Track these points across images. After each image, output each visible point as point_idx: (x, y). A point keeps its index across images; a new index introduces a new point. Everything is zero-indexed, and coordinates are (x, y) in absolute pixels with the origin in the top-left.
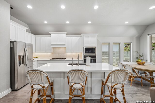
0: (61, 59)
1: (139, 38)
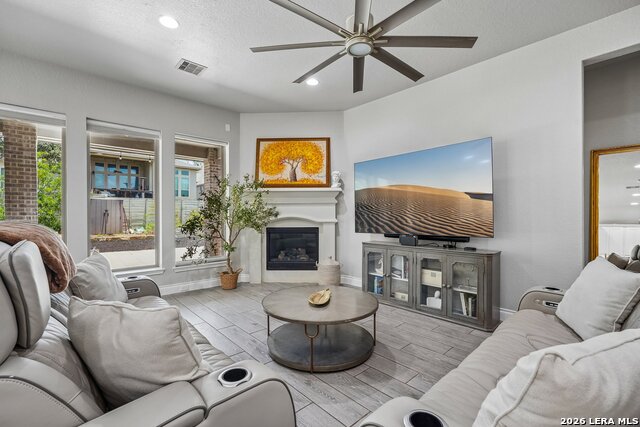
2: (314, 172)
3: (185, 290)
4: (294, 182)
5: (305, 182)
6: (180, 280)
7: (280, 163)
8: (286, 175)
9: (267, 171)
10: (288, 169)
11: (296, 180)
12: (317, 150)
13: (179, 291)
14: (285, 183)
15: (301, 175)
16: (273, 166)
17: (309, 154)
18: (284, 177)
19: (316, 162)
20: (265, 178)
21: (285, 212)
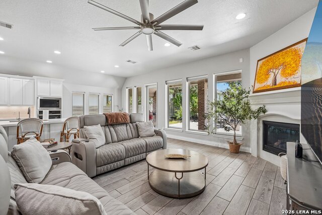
1: (120, 90)
2: (291, 75)
3: (217, 146)
4: (275, 87)
5: (283, 85)
6: (215, 141)
7: (267, 74)
8: (270, 82)
9: (260, 82)
10: (272, 76)
11: (276, 84)
12: (296, 53)
13: (214, 145)
14: (269, 88)
16: (263, 77)
17: (288, 59)
18: (269, 84)
19: (294, 65)
20: (258, 86)
21: (271, 110)
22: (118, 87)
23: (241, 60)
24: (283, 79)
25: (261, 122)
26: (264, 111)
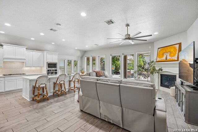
0: (10, 75)
1: (82, 58)
2: (173, 56)
4: (167, 60)
5: (170, 60)
7: (163, 55)
8: (164, 58)
9: (159, 58)
10: (165, 56)
12: (175, 48)
14: (164, 60)
15: (169, 58)
16: (161, 56)
17: (172, 50)
18: (164, 59)
19: (174, 53)
20: (158, 59)
21: (164, 69)
22: (81, 56)
23: (150, 47)
24: (170, 58)
25: (160, 74)
26: (162, 70)
